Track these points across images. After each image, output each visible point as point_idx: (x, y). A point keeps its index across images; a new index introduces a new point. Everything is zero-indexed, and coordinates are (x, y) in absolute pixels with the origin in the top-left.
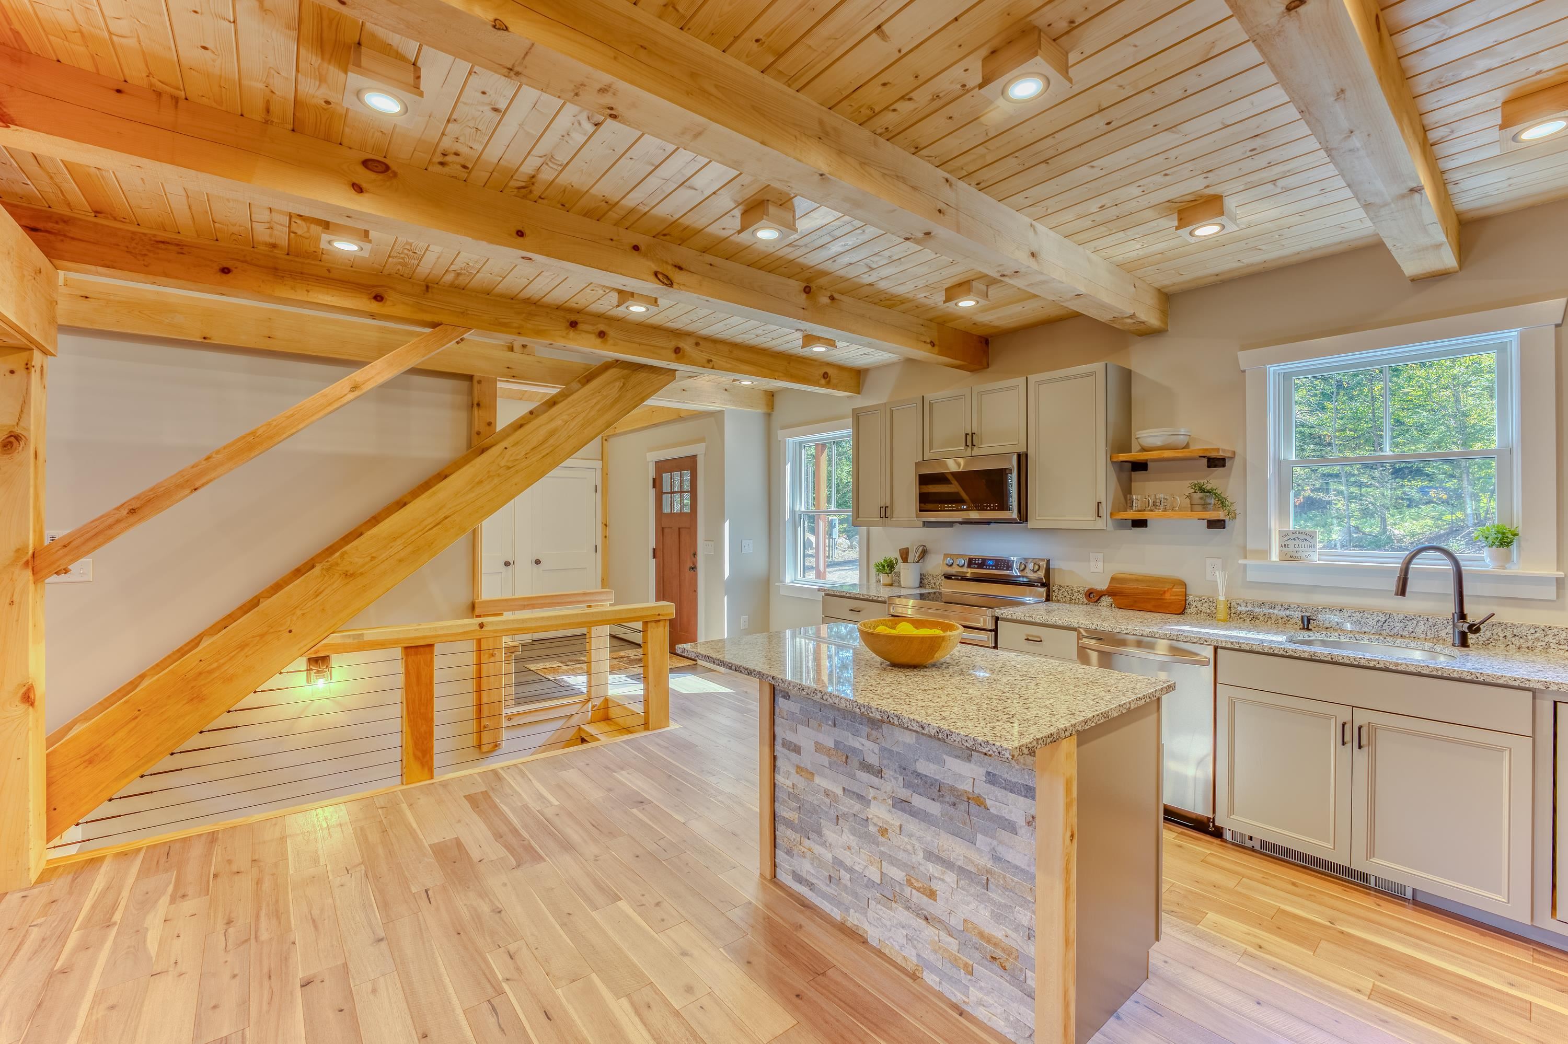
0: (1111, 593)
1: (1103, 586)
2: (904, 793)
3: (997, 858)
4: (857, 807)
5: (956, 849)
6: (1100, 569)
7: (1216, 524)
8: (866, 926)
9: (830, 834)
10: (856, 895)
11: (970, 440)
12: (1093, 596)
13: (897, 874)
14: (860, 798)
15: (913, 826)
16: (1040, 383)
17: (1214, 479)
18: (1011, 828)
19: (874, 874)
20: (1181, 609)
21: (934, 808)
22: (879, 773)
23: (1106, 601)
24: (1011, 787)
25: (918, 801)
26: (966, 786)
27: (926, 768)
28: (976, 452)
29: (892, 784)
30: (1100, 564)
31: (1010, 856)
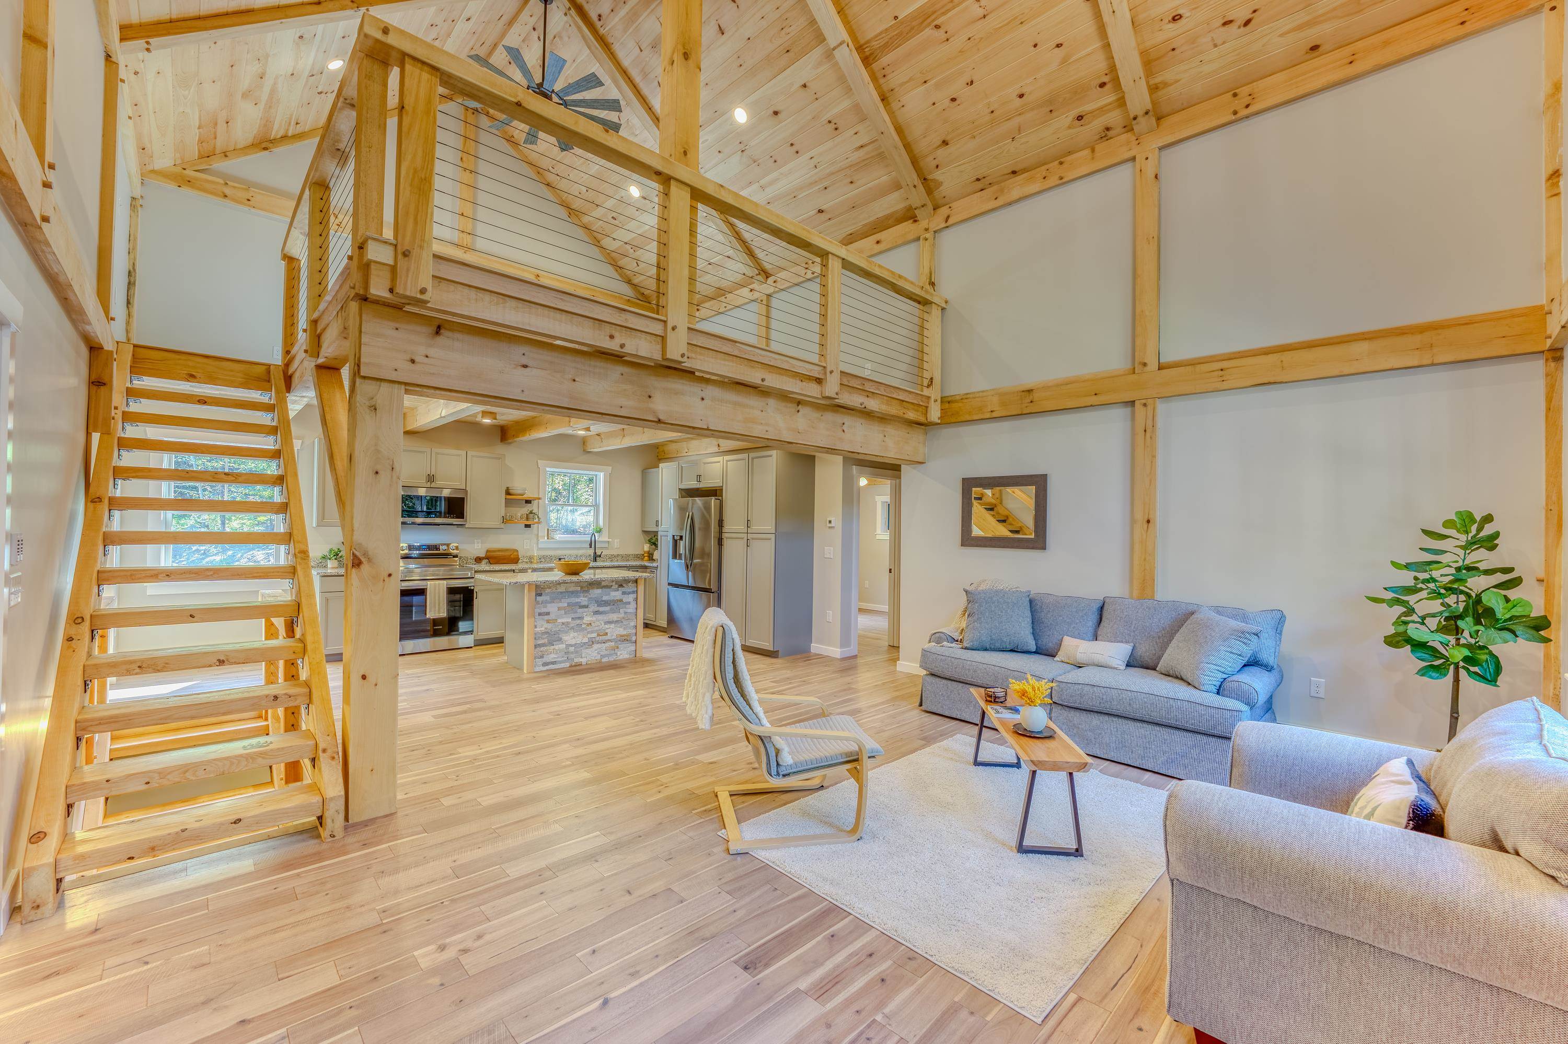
0: (487, 558)
1: (483, 555)
2: (597, 609)
3: (625, 613)
4: (578, 622)
5: (614, 617)
6: (480, 547)
7: (527, 526)
8: (581, 660)
9: (565, 638)
10: (577, 652)
11: (431, 478)
12: (478, 560)
13: (594, 635)
14: (579, 618)
15: (600, 617)
16: (473, 456)
17: (528, 508)
18: (629, 603)
19: (586, 640)
20: (516, 561)
21: (607, 608)
22: (586, 607)
23: (484, 561)
24: (629, 593)
25: (601, 609)
26: (618, 598)
27: (605, 598)
28: (433, 485)
29: (593, 607)
30: (480, 545)
31: (629, 611)
